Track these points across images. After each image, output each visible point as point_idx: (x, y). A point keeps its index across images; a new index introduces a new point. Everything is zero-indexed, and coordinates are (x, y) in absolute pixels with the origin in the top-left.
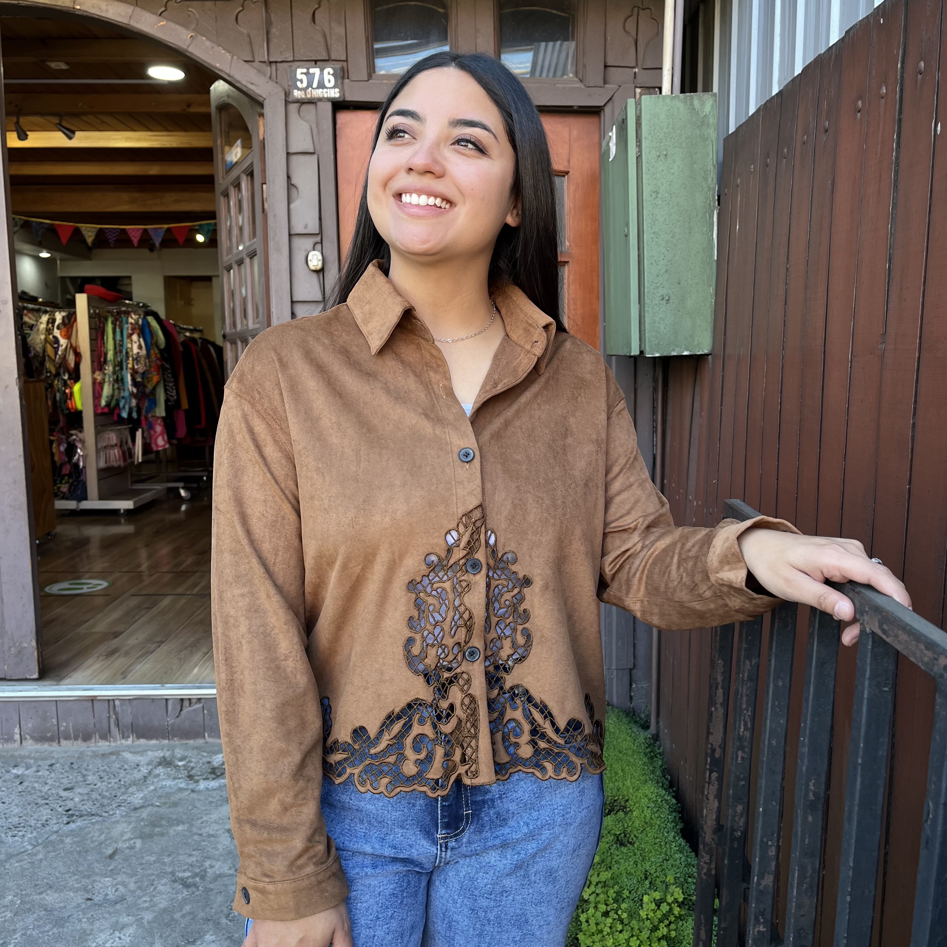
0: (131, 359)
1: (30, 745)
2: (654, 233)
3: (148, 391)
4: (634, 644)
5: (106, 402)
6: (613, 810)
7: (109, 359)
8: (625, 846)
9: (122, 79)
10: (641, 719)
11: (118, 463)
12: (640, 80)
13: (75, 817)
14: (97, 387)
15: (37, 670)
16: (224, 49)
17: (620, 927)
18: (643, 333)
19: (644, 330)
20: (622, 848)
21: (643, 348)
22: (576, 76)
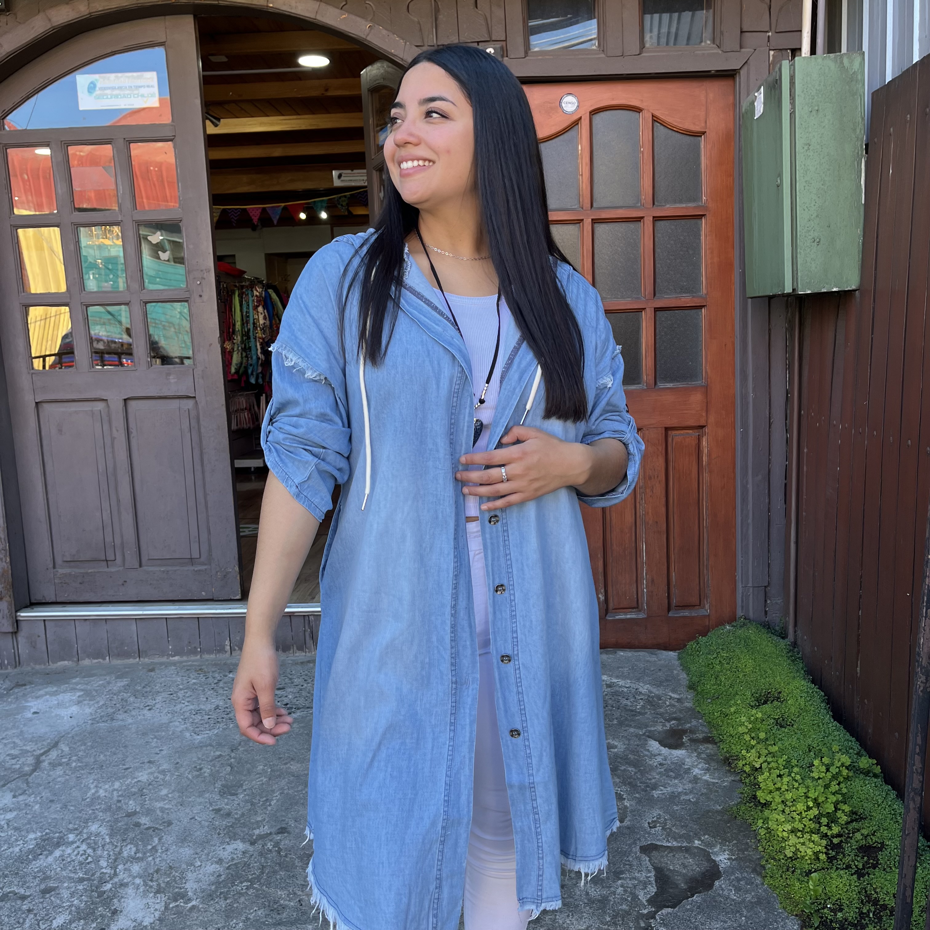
2: (806, 182)
4: (769, 564)
5: (236, 369)
6: (768, 700)
7: (237, 329)
8: (785, 728)
9: (271, 68)
10: (776, 631)
11: (248, 425)
12: (773, 44)
13: (293, 710)
14: (227, 356)
15: (240, 592)
16: (398, 36)
17: (796, 785)
18: (795, 272)
19: (797, 270)
20: (783, 729)
21: (795, 287)
22: (714, 42)
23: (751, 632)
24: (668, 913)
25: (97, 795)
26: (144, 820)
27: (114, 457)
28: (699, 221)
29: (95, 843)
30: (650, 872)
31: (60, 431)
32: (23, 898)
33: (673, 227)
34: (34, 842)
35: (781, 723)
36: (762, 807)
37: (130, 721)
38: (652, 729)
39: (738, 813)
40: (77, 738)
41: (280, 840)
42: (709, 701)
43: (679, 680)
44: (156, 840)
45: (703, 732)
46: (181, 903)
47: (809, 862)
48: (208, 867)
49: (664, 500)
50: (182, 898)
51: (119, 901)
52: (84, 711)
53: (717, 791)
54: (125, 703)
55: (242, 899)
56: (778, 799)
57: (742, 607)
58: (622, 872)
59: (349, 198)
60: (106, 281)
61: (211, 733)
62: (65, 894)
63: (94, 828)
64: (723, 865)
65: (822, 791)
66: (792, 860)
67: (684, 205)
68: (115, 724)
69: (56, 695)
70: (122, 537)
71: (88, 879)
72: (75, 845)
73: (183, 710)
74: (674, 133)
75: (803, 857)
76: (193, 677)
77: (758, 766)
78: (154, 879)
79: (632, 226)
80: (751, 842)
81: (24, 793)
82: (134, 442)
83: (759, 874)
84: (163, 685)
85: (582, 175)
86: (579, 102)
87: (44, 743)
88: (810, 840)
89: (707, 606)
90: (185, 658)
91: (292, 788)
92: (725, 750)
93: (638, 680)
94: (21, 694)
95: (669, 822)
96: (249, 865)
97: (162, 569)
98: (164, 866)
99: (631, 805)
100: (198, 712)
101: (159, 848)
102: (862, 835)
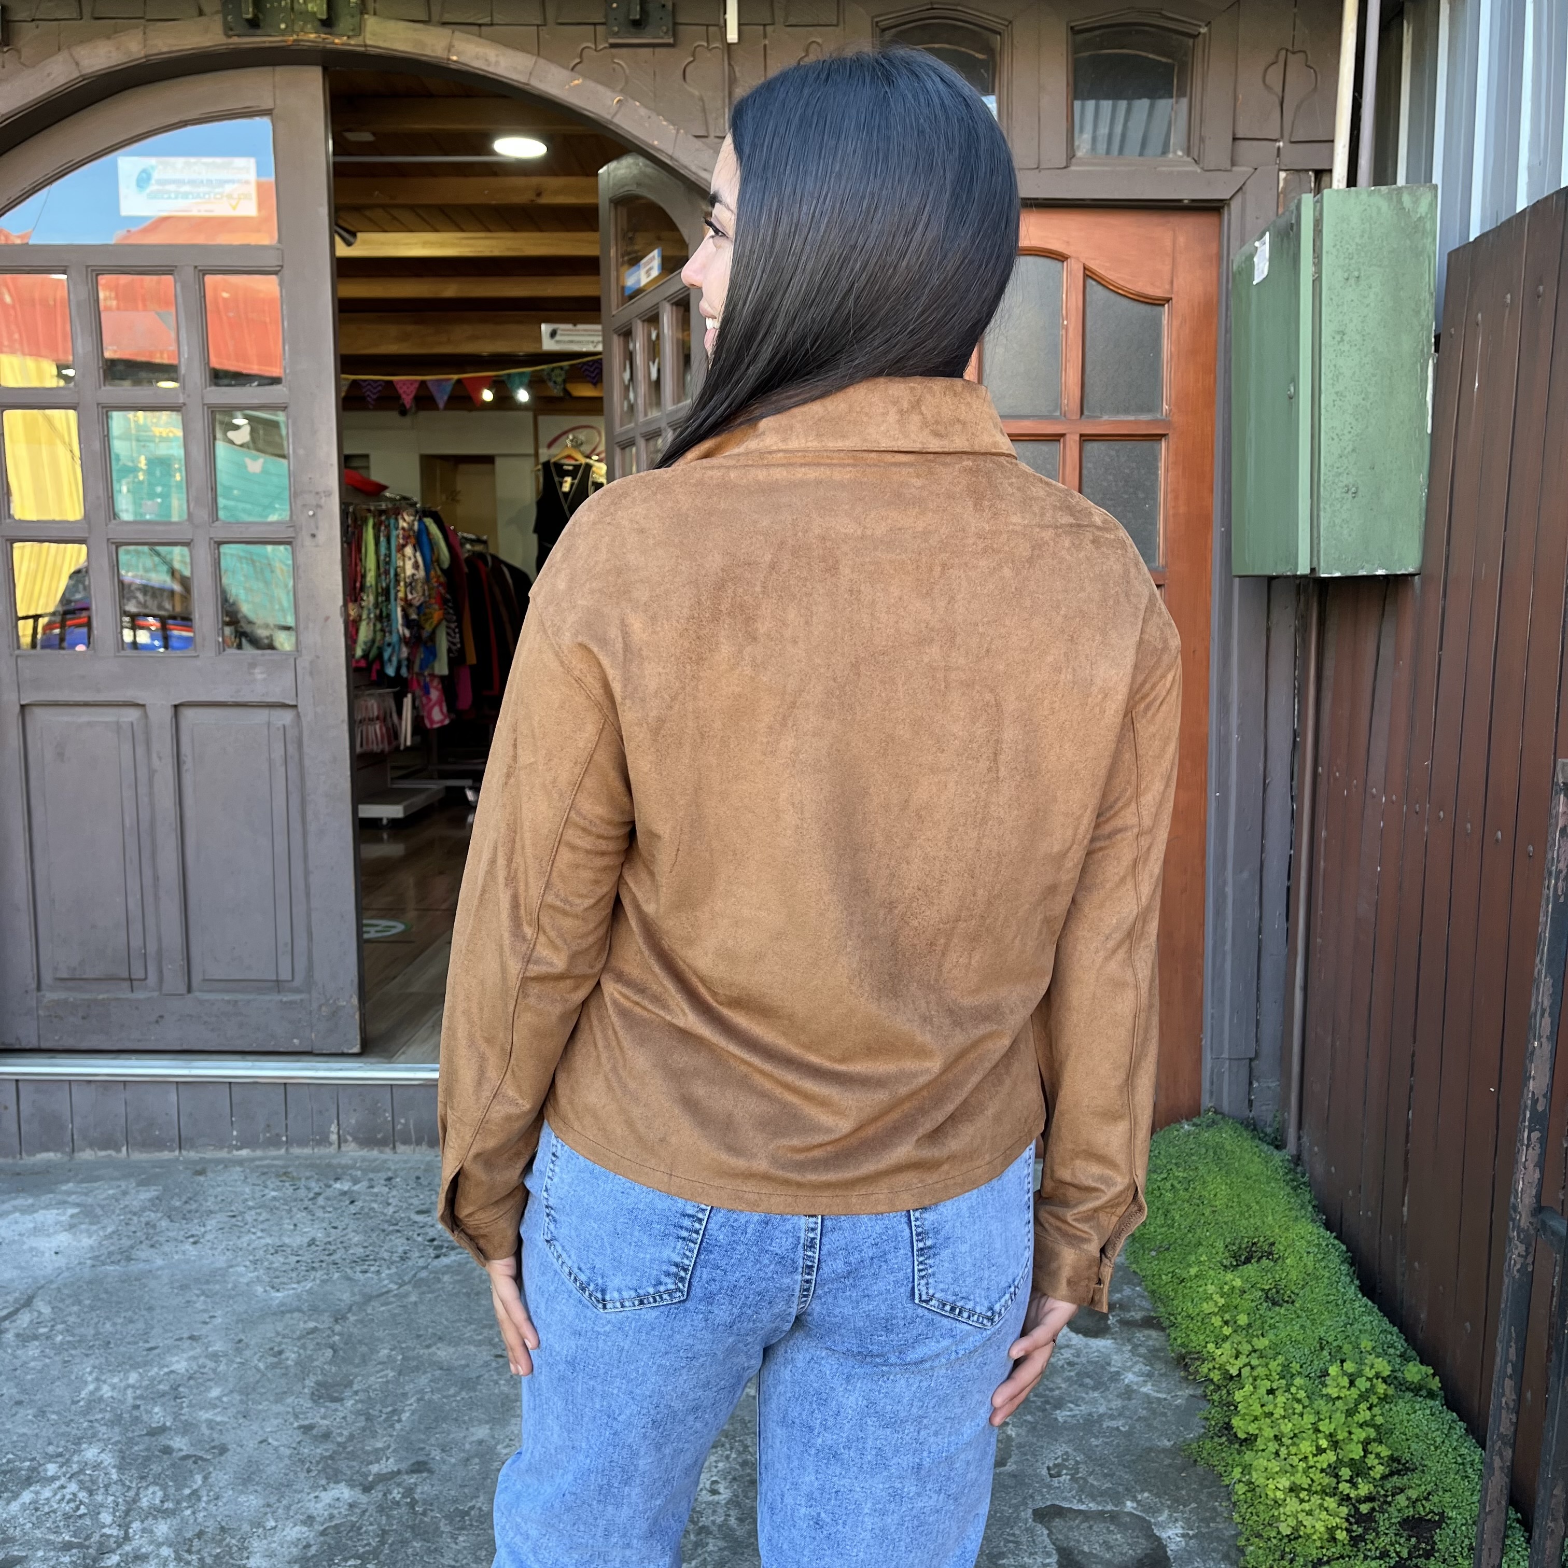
0: (402, 584)
1: (353, 1152)
2: (1337, 393)
3: (425, 634)
4: (1258, 1021)
5: (363, 650)
6: (1252, 1257)
7: (368, 584)
8: (1281, 1306)
9: (446, 154)
10: (1266, 1135)
11: (381, 746)
12: (1287, 160)
13: (444, 1250)
14: (352, 627)
15: (358, 1042)
16: (666, 120)
17: (1299, 1408)
18: (1315, 541)
19: (1319, 536)
20: (1277, 1308)
21: (1315, 565)
22: (1188, 152)
23: (1226, 1136)
25: (98, 1394)
26: (180, 1443)
28: (1155, 444)
29: (93, 1481)
30: (1049, 1555)
31: (60, 755)
33: (1112, 452)
35: (1274, 1298)
36: (1241, 1445)
37: (159, 1262)
39: (1199, 1453)
40: (66, 1291)
41: (416, 1484)
42: (1153, 1253)
44: (199, 1479)
45: (1142, 1309)
47: (1318, 1544)
48: (287, 1530)
52: (80, 1241)
53: (1164, 1414)
54: (151, 1231)
56: (1269, 1433)
57: (1211, 1093)
58: (1002, 1555)
59: (567, 372)
61: (300, 1288)
63: (91, 1453)
64: (1173, 1547)
65: (1343, 1420)
66: (1290, 1541)
67: (1132, 418)
68: (134, 1267)
69: (34, 1212)
70: (160, 939)
71: (80, 1546)
72: (57, 1484)
73: (253, 1246)
74: (1119, 298)
75: (1308, 1536)
76: (271, 1186)
77: (1234, 1372)
78: (194, 1549)
79: (1044, 448)
80: (1221, 1506)
82: (187, 780)
83: (1234, 1563)
84: (219, 1199)
87: (8, 1298)
88: (1321, 1505)
90: (259, 1153)
91: (439, 1390)
92: (1179, 1341)
95: (1082, 1467)
96: (360, 1528)
97: (227, 997)
98: (211, 1527)
99: (1018, 1435)
100: (279, 1249)
101: (203, 1493)
102: (1408, 1499)
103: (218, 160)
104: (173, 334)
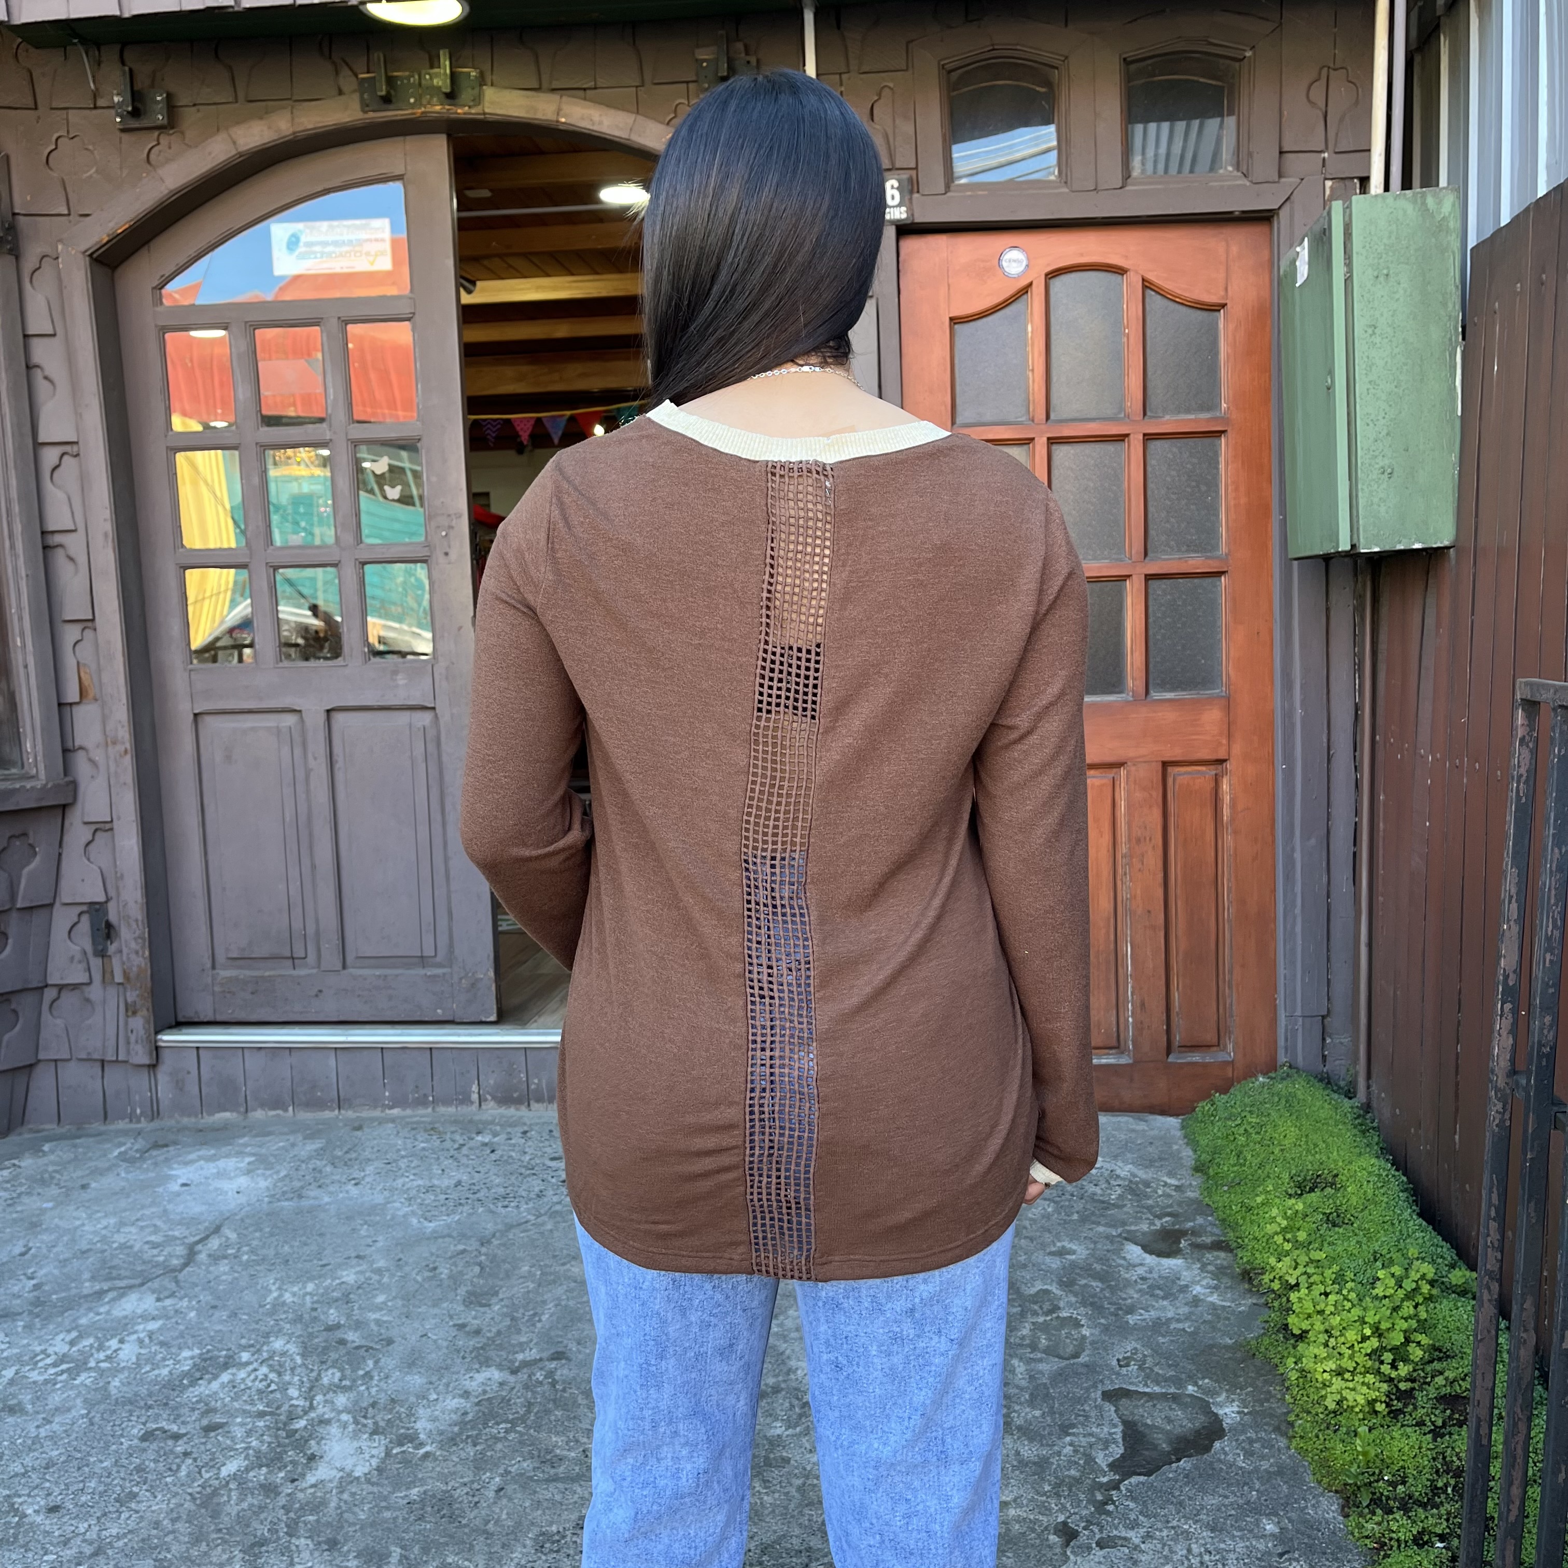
1: (492, 1110)
2: (1370, 382)
4: (1329, 981)
6: (1315, 1187)
8: (1340, 1227)
9: (557, 205)
10: (1339, 1088)
12: (1331, 170)
15: (495, 1011)
17: (1348, 1305)
18: (1355, 522)
19: (1358, 516)
20: (1337, 1229)
21: (1355, 541)
22: (1238, 169)
23: (1299, 1087)
24: (1139, 1483)
25: (281, 1300)
26: (352, 1337)
27: (308, 800)
28: (1216, 440)
29: (281, 1365)
30: (1115, 1426)
31: (228, 758)
32: (176, 1437)
33: (1175, 450)
34: (190, 1362)
35: (1334, 1220)
36: (1296, 1340)
37: (326, 1199)
38: (1133, 1228)
39: (1258, 1349)
40: (248, 1221)
41: (556, 1369)
42: (1226, 1188)
43: (1181, 1158)
44: (370, 1363)
45: (1213, 1234)
46: (408, 1447)
47: (1361, 1416)
48: (448, 1401)
49: (1160, 875)
50: (411, 1442)
51: (318, 1443)
52: (257, 1183)
53: (1228, 1319)
54: (318, 1175)
55: (499, 1446)
56: (1319, 1326)
57: (1286, 1048)
58: (1073, 1426)
60: (297, 533)
61: (449, 1219)
62: (239, 1432)
63: (278, 1344)
64: (1229, 1421)
65: (1388, 1314)
66: (1335, 1415)
67: (1193, 417)
68: (305, 1203)
69: (215, 1161)
70: (317, 921)
71: (272, 1414)
72: (251, 1367)
73: (407, 1186)
74: (1177, 306)
75: (1352, 1409)
76: (421, 1139)
77: (1293, 1281)
78: (369, 1415)
79: (1110, 448)
80: (1275, 1390)
81: (172, 1295)
82: (340, 776)
83: (1284, 1434)
84: (375, 1149)
85: (1033, 370)
86: (1028, 259)
87: (200, 1227)
88: (1362, 1383)
89: (1230, 1047)
90: (409, 1112)
92: (1245, 1260)
93: (1115, 1157)
94: (161, 1158)
95: (1149, 1359)
96: (509, 1400)
97: (378, 972)
98: (383, 1399)
99: (1092, 1334)
100: (430, 1189)
101: (375, 1374)
102: (1446, 1379)
103: (358, 222)
104: (320, 378)
